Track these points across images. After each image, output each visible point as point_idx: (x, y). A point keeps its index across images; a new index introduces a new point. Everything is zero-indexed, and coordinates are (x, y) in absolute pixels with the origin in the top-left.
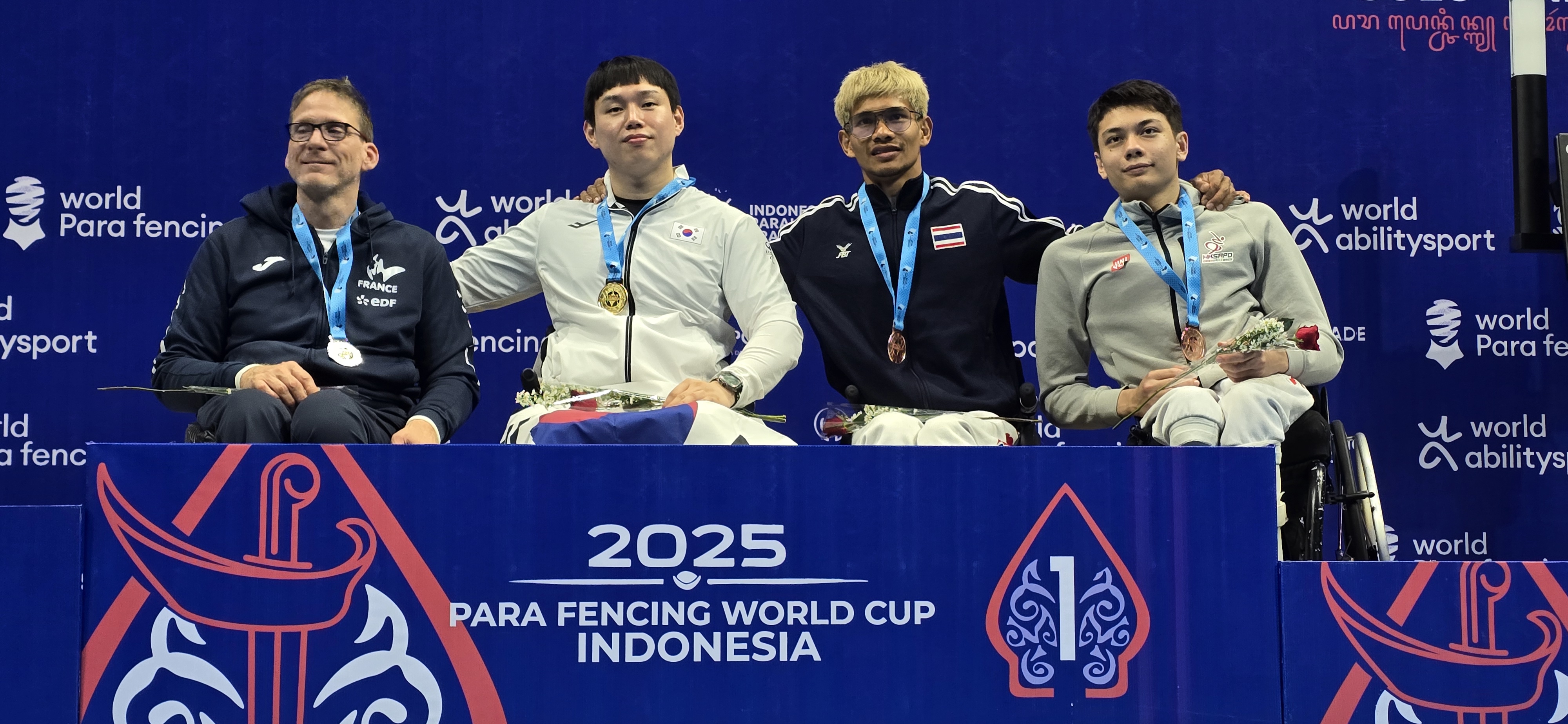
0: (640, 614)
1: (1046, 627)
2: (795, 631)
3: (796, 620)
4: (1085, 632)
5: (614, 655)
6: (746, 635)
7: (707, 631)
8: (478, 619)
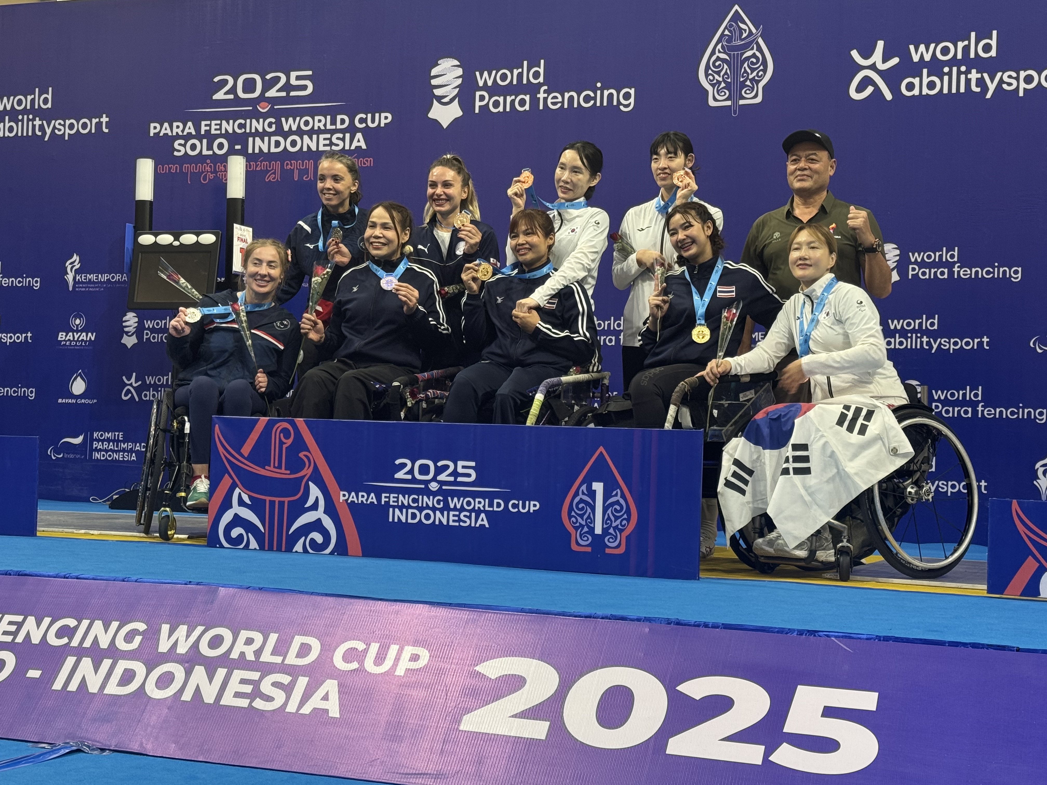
0: (415, 501)
1: (589, 517)
2: (478, 512)
3: (479, 508)
4: (607, 520)
5: (403, 519)
6: (457, 513)
7: (442, 511)
8: (350, 499)
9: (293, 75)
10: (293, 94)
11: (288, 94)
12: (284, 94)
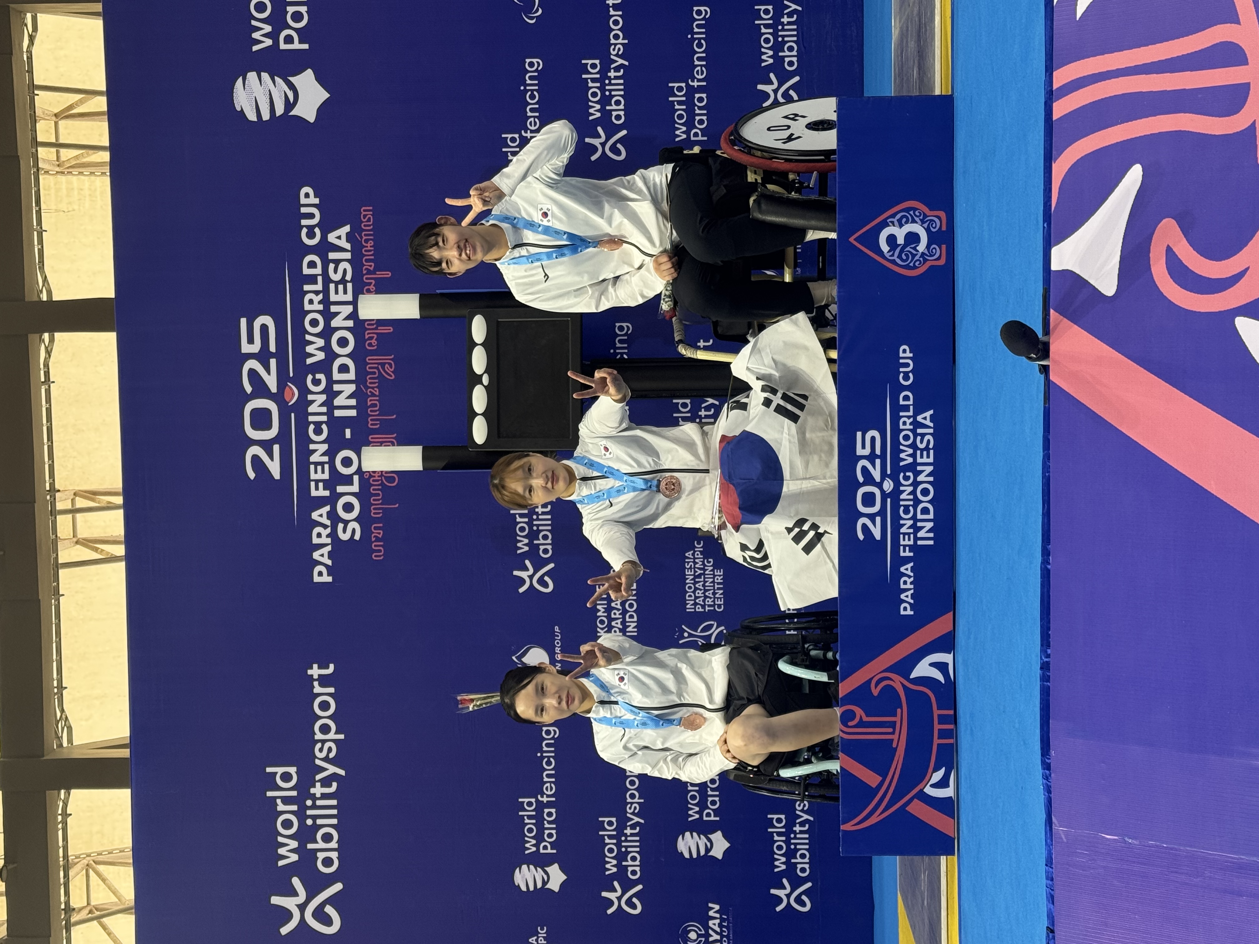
9: (246, 348)
10: (273, 348)
11: (272, 355)
12: (273, 362)
